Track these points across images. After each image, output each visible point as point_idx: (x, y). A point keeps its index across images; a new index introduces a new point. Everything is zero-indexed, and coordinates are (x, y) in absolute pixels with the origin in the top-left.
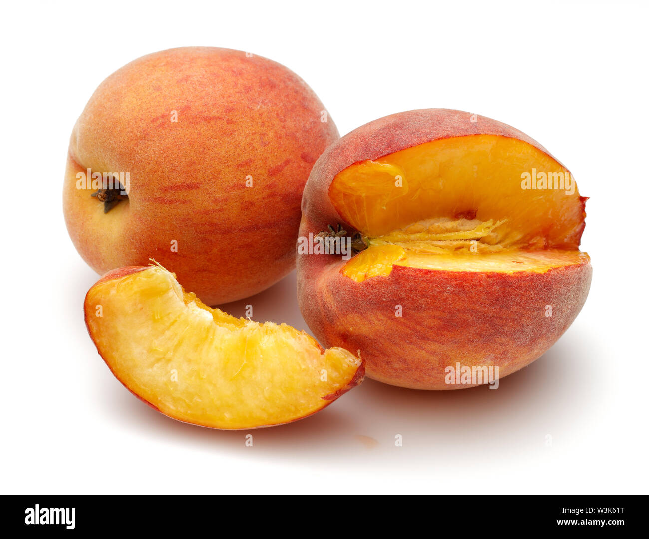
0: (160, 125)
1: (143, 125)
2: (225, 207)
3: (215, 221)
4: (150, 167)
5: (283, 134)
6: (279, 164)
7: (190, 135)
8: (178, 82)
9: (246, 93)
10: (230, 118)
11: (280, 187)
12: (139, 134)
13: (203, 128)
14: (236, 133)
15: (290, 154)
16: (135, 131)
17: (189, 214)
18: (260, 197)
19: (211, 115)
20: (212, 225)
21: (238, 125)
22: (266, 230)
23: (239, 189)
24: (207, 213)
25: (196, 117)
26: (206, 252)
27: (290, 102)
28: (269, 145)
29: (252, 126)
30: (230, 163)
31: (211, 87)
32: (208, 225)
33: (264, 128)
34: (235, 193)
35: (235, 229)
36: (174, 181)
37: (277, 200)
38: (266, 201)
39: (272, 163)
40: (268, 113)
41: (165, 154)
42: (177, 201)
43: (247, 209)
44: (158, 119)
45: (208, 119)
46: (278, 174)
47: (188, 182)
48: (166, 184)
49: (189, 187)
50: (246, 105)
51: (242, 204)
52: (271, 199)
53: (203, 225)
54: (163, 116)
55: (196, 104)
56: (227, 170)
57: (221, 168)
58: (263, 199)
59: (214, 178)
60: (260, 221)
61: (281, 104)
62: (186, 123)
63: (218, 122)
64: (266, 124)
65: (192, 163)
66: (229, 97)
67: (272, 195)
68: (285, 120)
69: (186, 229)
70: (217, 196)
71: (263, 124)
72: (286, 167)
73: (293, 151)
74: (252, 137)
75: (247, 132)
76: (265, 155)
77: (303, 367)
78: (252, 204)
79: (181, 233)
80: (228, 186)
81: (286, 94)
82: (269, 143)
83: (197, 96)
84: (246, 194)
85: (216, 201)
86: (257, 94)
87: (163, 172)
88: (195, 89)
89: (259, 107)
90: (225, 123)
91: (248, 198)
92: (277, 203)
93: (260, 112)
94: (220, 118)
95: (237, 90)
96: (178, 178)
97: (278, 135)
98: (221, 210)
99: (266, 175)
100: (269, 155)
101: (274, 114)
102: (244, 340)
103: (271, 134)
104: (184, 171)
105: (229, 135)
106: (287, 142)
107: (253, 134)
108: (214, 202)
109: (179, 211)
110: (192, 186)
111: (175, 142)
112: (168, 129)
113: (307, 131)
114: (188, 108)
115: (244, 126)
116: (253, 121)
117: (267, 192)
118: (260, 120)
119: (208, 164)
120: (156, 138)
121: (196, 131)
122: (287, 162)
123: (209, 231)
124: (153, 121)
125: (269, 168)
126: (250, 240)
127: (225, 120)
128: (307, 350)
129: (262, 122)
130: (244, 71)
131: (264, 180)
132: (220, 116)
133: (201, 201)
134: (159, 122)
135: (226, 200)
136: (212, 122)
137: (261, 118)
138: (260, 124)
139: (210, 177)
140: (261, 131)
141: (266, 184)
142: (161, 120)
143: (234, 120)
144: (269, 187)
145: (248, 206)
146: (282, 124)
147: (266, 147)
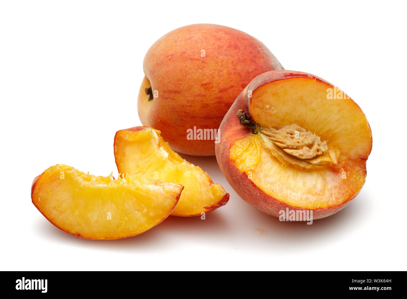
0: (169, 59)
1: (162, 58)
2: (193, 104)
3: (188, 111)
4: (160, 80)
5: (232, 72)
6: (226, 87)
7: (181, 66)
8: (186, 39)
9: (218, 49)
10: (204, 60)
11: (225, 99)
12: (159, 62)
13: (188, 63)
14: (205, 68)
15: (235, 83)
16: (158, 61)
17: (174, 106)
18: (212, 102)
19: (194, 58)
20: (185, 113)
21: (208, 64)
22: (215, 120)
23: (201, 97)
24: (183, 106)
25: (186, 58)
26: (183, 126)
27: (243, 57)
28: (223, 77)
29: (215, 66)
30: (199, 83)
31: (200, 44)
32: (184, 113)
33: (222, 68)
34: (198, 98)
35: (198, 117)
36: (169, 88)
37: (222, 105)
38: (216, 105)
39: (223, 85)
40: (227, 61)
41: (167, 74)
42: (169, 98)
43: (204, 107)
44: (169, 56)
45: (192, 60)
46: (225, 92)
47: (176, 89)
48: (165, 89)
49: (176, 92)
50: (215, 55)
51: (202, 104)
52: (218, 104)
53: (181, 112)
54: (171, 55)
55: (189, 51)
56: (196, 86)
57: (193, 84)
58: (214, 103)
59: (189, 89)
60: (212, 115)
61: (237, 58)
62: (181, 60)
63: (197, 62)
64: (224, 66)
65: (179, 80)
66: (208, 50)
67: (220, 102)
68: (236, 66)
69: (173, 113)
70: (189, 98)
71: (222, 66)
72: (230, 89)
73: (237, 82)
74: (214, 71)
75: (212, 68)
76: (219, 81)
77: (200, 190)
78: (208, 105)
79: (170, 114)
80: (195, 94)
81: (243, 53)
82: (223, 76)
83: (191, 47)
84: (205, 100)
85: (188, 101)
86: (224, 50)
87: (165, 82)
88: (192, 44)
89: (222, 57)
90: (201, 62)
91: (205, 102)
92: (222, 107)
93: (222, 60)
94: (199, 60)
95: (214, 47)
96: (171, 87)
97: (229, 72)
98: (191, 106)
99: (217, 92)
100: (221, 82)
101: (230, 62)
102: (177, 171)
103: (225, 71)
104: (174, 84)
105: (201, 69)
106: (234, 77)
107: (215, 70)
108: (187, 101)
109: (170, 103)
110: (177, 92)
111: (173, 68)
112: (172, 61)
113: (249, 73)
114: (184, 52)
115: (210, 65)
116: (216, 64)
117: (217, 100)
118: (221, 64)
119: (187, 82)
120: (165, 66)
121: (185, 64)
122: (232, 87)
123: (185, 116)
124: (167, 57)
125: (220, 88)
126: (206, 124)
127: (201, 61)
128: (204, 182)
129: (222, 65)
130: (222, 38)
131: (216, 94)
132: (199, 59)
133: (181, 100)
134: (169, 58)
135: (193, 101)
136: (194, 61)
137: (222, 63)
138: (220, 65)
139: (187, 88)
140: (220, 69)
141: (217, 96)
142: (170, 57)
143: (206, 61)
144: (218, 98)
145: (205, 106)
146: (234, 67)
147: (220, 78)
